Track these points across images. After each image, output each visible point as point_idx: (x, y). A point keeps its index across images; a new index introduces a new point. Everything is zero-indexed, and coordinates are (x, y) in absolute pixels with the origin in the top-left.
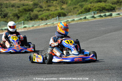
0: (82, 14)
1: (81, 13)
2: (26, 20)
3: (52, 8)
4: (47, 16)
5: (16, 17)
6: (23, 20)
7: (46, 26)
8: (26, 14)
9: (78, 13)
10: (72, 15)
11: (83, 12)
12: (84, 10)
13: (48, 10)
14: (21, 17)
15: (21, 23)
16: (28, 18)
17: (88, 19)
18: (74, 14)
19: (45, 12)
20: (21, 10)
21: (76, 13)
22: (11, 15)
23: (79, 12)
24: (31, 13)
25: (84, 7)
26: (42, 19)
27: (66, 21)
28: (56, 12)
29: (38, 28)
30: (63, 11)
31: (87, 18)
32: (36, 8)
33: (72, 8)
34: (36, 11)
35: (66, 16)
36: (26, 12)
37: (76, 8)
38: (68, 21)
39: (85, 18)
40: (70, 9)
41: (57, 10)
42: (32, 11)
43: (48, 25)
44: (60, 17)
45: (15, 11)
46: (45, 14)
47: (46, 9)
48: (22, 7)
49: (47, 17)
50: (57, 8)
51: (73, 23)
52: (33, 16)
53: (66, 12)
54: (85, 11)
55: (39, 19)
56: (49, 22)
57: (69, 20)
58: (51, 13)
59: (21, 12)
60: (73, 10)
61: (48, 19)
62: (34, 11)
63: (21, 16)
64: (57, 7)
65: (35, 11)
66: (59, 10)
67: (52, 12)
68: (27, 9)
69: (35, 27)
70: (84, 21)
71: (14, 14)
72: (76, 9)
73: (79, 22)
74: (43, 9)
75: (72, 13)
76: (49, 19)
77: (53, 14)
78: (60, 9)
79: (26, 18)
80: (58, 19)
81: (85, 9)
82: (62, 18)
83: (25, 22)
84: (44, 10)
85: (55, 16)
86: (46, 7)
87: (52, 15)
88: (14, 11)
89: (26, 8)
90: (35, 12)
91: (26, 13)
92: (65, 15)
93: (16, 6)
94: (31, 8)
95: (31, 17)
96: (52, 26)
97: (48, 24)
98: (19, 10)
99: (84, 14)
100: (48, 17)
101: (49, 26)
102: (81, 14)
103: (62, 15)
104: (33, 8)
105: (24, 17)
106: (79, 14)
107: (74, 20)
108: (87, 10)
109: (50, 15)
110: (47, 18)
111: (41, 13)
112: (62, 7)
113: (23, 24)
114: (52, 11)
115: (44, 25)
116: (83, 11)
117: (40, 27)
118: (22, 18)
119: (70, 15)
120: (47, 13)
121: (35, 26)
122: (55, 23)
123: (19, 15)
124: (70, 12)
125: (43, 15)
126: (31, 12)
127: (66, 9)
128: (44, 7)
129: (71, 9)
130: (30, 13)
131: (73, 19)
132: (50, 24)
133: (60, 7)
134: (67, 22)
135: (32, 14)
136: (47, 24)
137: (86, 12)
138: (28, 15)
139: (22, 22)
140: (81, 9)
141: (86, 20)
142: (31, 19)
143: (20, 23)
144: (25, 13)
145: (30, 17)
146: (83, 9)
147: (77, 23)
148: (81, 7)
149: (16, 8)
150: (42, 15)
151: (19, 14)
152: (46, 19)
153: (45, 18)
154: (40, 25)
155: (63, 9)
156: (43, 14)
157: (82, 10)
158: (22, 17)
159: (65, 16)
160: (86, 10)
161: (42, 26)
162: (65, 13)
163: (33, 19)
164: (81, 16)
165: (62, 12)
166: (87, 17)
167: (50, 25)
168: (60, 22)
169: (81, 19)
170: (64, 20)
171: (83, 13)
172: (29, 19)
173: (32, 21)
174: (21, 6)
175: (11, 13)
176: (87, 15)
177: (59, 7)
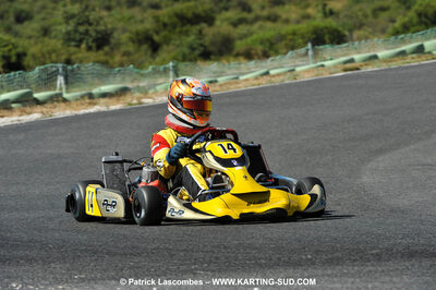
0: (409, 35)
1: (406, 28)
2: (184, 58)
3: (290, 11)
4: (268, 40)
5: (145, 47)
6: (174, 59)
7: (264, 82)
8: (187, 33)
9: (390, 30)
10: (367, 38)
11: (413, 26)
12: (415, 20)
13: (274, 19)
14: (165, 47)
15: (166, 71)
16: (192, 49)
17: (429, 53)
18: (373, 33)
19: (261, 28)
20: (166, 20)
21: (383, 31)
22: (124, 37)
23: (397, 25)
24: (204, 32)
25: (416, 7)
26: (249, 56)
27: (346, 62)
28: (304, 27)
29: (233, 88)
30: (331, 22)
31: (427, 50)
32: (226, 9)
33: (369, 12)
34: (225, 24)
35: (345, 42)
36: (183, 25)
37: (383, 9)
38: (352, 61)
39: (420, 50)
40: (360, 14)
41: (308, 17)
42: (210, 20)
43: (274, 76)
44: (321, 47)
45: (142, 22)
46: (261, 34)
47: (265, 13)
48: (167, 6)
49: (268, 44)
50: (310, 11)
51: (370, 69)
52: (213, 43)
53: (344, 25)
54: (421, 23)
55: (238, 55)
56: (275, 64)
57: (357, 57)
58: (283, 32)
59: (165, 25)
60: (370, 19)
61: (271, 52)
62: (218, 23)
63: (167, 41)
64: (307, 6)
65: (222, 21)
66: (315, 18)
67: (290, 28)
68: (190, 15)
69: (221, 85)
70: (413, 61)
71: (137, 34)
72: (384, 16)
73: (394, 65)
74: (250, 16)
75: (370, 30)
76: (277, 53)
77: (294, 34)
78: (320, 15)
79: (186, 50)
80: (310, 53)
81: (419, 15)
82: (327, 49)
83: (182, 66)
84: (257, 19)
85: (300, 41)
86: (263, 8)
87: (290, 37)
88: (136, 22)
89: (185, 11)
90: (222, 26)
91: (185, 29)
92: (338, 38)
93: (145, 4)
94: (205, 11)
95: (205, 47)
96: (287, 82)
97: (272, 72)
98: (157, 19)
99: (414, 32)
100: (272, 44)
101: (277, 81)
102: (403, 33)
103: (327, 38)
104: (212, 10)
105: (178, 46)
106: (396, 33)
107: (375, 57)
108: (426, 16)
109: (282, 38)
110: (268, 50)
111: (243, 29)
112: (328, 8)
113: (171, 73)
114: (287, 21)
115: (256, 78)
116: (411, 21)
117: (242, 87)
118: (169, 52)
119: (359, 39)
120: (270, 30)
121: (221, 80)
122: (298, 69)
123: (156, 38)
124: (361, 26)
125: (255, 36)
126: (204, 25)
127: (346, 16)
128: (255, 6)
129: (366, 16)
130: (200, 32)
131: (372, 53)
132: (278, 75)
133: (320, 7)
134: (349, 65)
135: (210, 32)
136: (267, 73)
137: (423, 26)
138: (191, 38)
139: (171, 64)
140: (405, 15)
141: (423, 57)
142: (206, 55)
143: (162, 68)
144: (181, 32)
145: (201, 45)
146: (412, 14)
147: (386, 70)
148: (404, 7)
149: (144, 10)
150: (249, 40)
151: (157, 33)
152: (266, 55)
153: (260, 48)
154: (242, 78)
155: (331, 13)
156: (251, 34)
157: (406, 19)
158: (171, 47)
159: (339, 43)
160: (424, 19)
161: (247, 80)
162: (340, 29)
163: (215, 55)
164: (403, 42)
165: (327, 28)
166: (428, 45)
167: (282, 78)
168: (319, 64)
169: (403, 53)
170: (337, 57)
171: (412, 29)
172: (197, 52)
173: (208, 62)
174: (163, 4)
175: (124, 31)
176: (428, 39)
177: (317, 6)
